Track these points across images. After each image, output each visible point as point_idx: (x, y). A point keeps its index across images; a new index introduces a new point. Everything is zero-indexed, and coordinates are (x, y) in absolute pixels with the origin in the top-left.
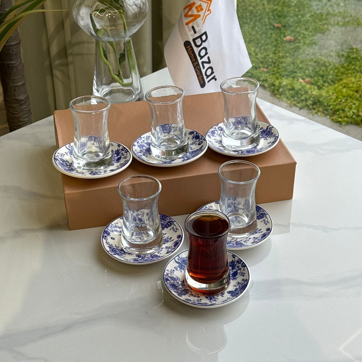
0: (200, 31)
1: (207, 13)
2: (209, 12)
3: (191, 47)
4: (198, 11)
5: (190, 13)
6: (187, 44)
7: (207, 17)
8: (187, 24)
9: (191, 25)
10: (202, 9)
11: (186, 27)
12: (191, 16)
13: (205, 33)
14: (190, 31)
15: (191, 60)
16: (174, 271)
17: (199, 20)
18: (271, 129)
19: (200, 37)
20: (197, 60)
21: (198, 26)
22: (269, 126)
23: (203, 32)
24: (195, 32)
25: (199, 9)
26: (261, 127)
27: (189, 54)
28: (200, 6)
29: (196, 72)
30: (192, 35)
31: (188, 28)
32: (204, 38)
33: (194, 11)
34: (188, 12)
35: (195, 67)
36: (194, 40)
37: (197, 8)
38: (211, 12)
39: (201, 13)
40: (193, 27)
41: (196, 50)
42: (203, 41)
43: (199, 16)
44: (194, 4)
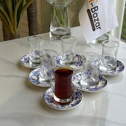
6: (88, 11)
8: (89, 2)
9: (91, 2)
11: (89, 3)
13: (97, 7)
15: (89, 18)
16: (50, 93)
27: (89, 15)
29: (91, 23)
31: (90, 3)
32: (96, 9)
35: (91, 21)
36: (92, 9)
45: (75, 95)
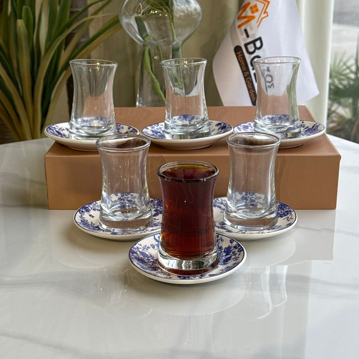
0: (254, 35)
1: (263, 15)
2: (266, 15)
3: (242, 53)
4: (253, 12)
5: (244, 15)
6: (238, 49)
7: (263, 20)
9: (243, 28)
10: (257, 10)
11: (238, 30)
12: (245, 17)
13: (260, 39)
14: (242, 34)
15: (241, 68)
17: (253, 22)
18: (317, 127)
19: (254, 42)
20: (248, 69)
21: (252, 29)
22: (316, 124)
23: (257, 37)
24: (248, 36)
25: (254, 9)
26: (306, 126)
27: (239, 61)
28: (255, 6)
29: (247, 84)
30: (243, 39)
31: (241, 30)
33: (248, 12)
34: (242, 13)
35: (245, 78)
36: (246, 45)
37: (251, 8)
38: (267, 16)
39: (257, 15)
40: (246, 31)
41: (248, 58)
42: (256, 48)
43: (253, 17)
44: (249, 4)
45: (224, 254)
